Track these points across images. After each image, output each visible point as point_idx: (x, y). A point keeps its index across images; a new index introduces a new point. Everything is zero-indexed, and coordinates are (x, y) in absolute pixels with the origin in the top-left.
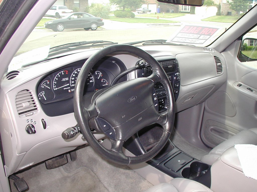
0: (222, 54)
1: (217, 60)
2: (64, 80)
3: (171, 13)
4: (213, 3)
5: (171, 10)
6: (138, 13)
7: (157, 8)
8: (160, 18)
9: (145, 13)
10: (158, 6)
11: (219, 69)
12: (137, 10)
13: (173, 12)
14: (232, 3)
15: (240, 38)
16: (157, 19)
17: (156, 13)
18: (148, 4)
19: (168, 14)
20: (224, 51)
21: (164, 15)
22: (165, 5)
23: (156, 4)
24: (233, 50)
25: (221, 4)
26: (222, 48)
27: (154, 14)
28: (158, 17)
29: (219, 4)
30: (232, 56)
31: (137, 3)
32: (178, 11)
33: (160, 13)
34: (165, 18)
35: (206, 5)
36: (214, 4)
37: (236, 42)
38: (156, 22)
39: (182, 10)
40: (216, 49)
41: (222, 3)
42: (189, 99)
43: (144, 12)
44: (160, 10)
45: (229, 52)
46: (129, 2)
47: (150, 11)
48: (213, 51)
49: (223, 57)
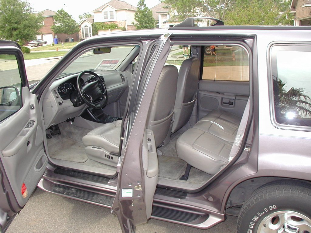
0: (124, 72)
1: (121, 75)
2: (62, 88)
3: (71, 42)
4: (117, 26)
5: (70, 39)
6: (32, 46)
7: (54, 38)
8: (59, 50)
9: (40, 46)
10: (55, 35)
11: (123, 80)
12: (29, 43)
13: (73, 41)
14: (138, 24)
15: (131, 63)
16: (56, 51)
17: (53, 45)
18: (42, 34)
19: (68, 44)
20: (124, 70)
21: (63, 45)
22: (63, 33)
23: (52, 33)
24: (129, 69)
25: (125, 27)
26: (123, 70)
27: (52, 45)
28: (57, 49)
29: (124, 27)
30: (129, 72)
31: (31, 35)
32: (79, 39)
33: (58, 43)
34: (65, 49)
35: (110, 29)
36: (119, 27)
37: (130, 65)
38: (56, 55)
39: (83, 37)
40: (120, 70)
41: (127, 26)
42: (111, 96)
43: (38, 45)
44: (57, 40)
45: (127, 71)
46: (21, 36)
47: (46, 43)
48: (119, 72)
49: (124, 74)
